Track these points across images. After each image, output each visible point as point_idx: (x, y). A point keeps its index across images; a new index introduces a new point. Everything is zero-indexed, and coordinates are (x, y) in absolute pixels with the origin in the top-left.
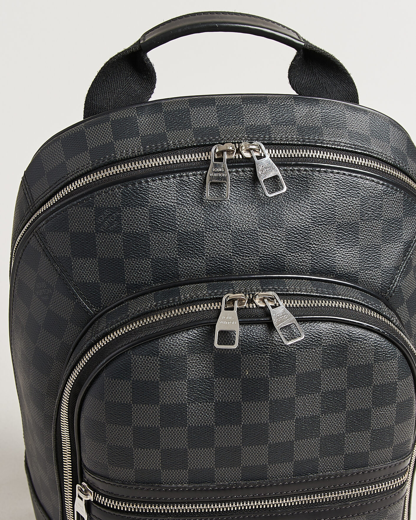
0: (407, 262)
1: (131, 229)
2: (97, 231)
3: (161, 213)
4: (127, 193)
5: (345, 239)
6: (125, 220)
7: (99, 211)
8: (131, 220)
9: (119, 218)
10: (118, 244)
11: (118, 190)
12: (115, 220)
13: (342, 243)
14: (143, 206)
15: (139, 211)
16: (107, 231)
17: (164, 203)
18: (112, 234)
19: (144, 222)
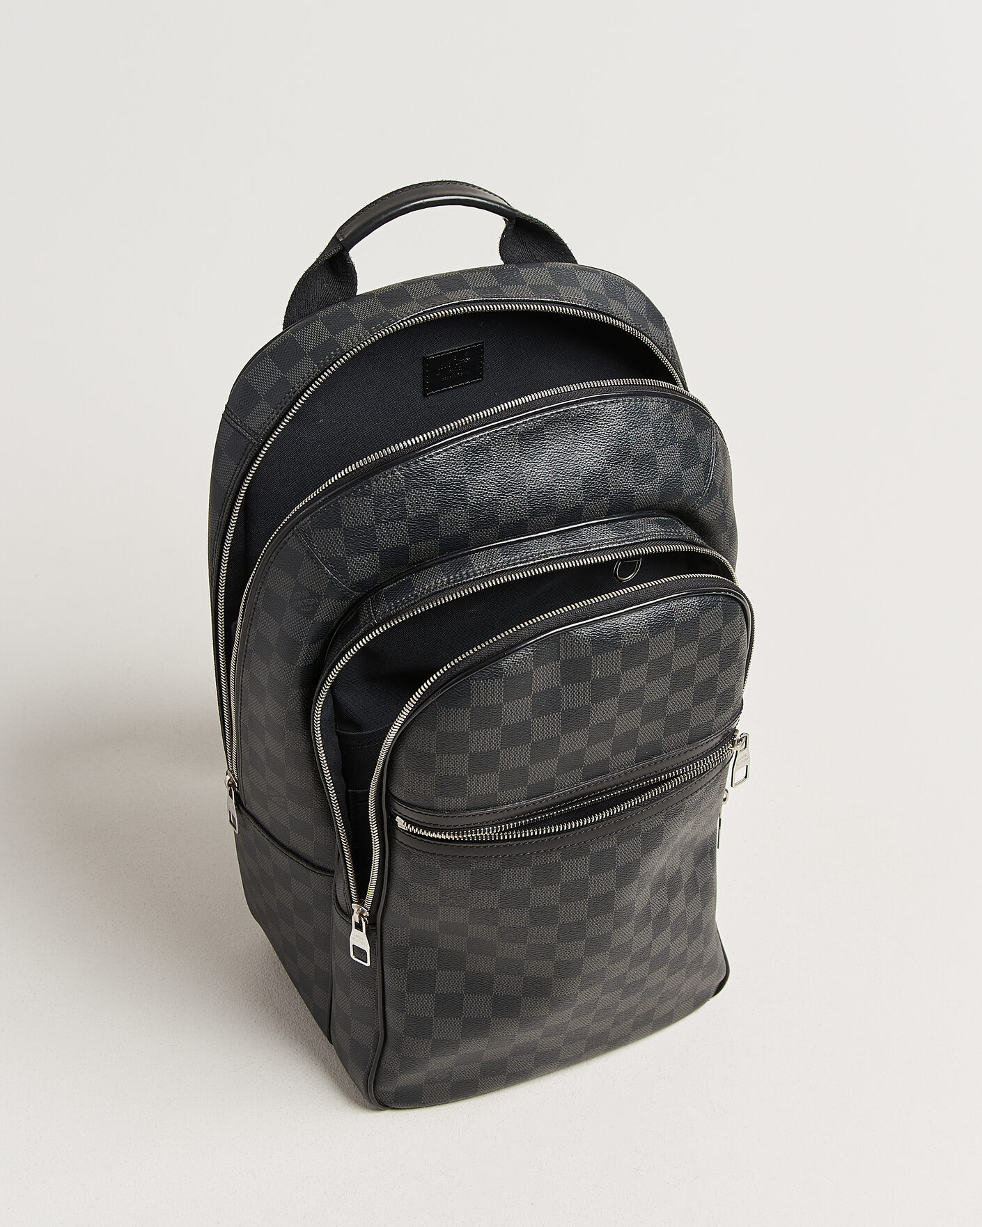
0: (711, 484)
1: (417, 512)
2: (377, 522)
3: (449, 489)
4: (411, 474)
5: (643, 473)
6: (410, 504)
7: (378, 499)
8: (417, 503)
9: (403, 504)
10: (402, 531)
11: (399, 472)
12: (399, 507)
13: (641, 478)
14: (430, 485)
15: (426, 491)
16: (389, 520)
17: (452, 476)
18: (395, 522)
19: (432, 503)
